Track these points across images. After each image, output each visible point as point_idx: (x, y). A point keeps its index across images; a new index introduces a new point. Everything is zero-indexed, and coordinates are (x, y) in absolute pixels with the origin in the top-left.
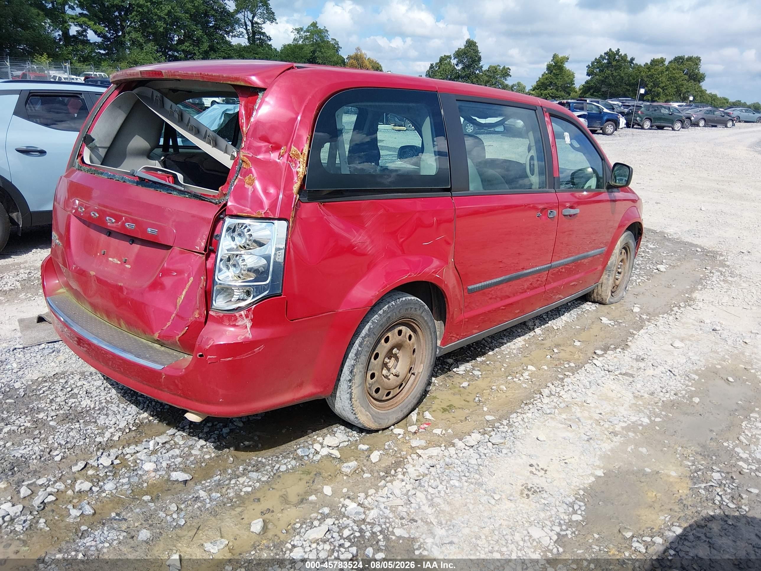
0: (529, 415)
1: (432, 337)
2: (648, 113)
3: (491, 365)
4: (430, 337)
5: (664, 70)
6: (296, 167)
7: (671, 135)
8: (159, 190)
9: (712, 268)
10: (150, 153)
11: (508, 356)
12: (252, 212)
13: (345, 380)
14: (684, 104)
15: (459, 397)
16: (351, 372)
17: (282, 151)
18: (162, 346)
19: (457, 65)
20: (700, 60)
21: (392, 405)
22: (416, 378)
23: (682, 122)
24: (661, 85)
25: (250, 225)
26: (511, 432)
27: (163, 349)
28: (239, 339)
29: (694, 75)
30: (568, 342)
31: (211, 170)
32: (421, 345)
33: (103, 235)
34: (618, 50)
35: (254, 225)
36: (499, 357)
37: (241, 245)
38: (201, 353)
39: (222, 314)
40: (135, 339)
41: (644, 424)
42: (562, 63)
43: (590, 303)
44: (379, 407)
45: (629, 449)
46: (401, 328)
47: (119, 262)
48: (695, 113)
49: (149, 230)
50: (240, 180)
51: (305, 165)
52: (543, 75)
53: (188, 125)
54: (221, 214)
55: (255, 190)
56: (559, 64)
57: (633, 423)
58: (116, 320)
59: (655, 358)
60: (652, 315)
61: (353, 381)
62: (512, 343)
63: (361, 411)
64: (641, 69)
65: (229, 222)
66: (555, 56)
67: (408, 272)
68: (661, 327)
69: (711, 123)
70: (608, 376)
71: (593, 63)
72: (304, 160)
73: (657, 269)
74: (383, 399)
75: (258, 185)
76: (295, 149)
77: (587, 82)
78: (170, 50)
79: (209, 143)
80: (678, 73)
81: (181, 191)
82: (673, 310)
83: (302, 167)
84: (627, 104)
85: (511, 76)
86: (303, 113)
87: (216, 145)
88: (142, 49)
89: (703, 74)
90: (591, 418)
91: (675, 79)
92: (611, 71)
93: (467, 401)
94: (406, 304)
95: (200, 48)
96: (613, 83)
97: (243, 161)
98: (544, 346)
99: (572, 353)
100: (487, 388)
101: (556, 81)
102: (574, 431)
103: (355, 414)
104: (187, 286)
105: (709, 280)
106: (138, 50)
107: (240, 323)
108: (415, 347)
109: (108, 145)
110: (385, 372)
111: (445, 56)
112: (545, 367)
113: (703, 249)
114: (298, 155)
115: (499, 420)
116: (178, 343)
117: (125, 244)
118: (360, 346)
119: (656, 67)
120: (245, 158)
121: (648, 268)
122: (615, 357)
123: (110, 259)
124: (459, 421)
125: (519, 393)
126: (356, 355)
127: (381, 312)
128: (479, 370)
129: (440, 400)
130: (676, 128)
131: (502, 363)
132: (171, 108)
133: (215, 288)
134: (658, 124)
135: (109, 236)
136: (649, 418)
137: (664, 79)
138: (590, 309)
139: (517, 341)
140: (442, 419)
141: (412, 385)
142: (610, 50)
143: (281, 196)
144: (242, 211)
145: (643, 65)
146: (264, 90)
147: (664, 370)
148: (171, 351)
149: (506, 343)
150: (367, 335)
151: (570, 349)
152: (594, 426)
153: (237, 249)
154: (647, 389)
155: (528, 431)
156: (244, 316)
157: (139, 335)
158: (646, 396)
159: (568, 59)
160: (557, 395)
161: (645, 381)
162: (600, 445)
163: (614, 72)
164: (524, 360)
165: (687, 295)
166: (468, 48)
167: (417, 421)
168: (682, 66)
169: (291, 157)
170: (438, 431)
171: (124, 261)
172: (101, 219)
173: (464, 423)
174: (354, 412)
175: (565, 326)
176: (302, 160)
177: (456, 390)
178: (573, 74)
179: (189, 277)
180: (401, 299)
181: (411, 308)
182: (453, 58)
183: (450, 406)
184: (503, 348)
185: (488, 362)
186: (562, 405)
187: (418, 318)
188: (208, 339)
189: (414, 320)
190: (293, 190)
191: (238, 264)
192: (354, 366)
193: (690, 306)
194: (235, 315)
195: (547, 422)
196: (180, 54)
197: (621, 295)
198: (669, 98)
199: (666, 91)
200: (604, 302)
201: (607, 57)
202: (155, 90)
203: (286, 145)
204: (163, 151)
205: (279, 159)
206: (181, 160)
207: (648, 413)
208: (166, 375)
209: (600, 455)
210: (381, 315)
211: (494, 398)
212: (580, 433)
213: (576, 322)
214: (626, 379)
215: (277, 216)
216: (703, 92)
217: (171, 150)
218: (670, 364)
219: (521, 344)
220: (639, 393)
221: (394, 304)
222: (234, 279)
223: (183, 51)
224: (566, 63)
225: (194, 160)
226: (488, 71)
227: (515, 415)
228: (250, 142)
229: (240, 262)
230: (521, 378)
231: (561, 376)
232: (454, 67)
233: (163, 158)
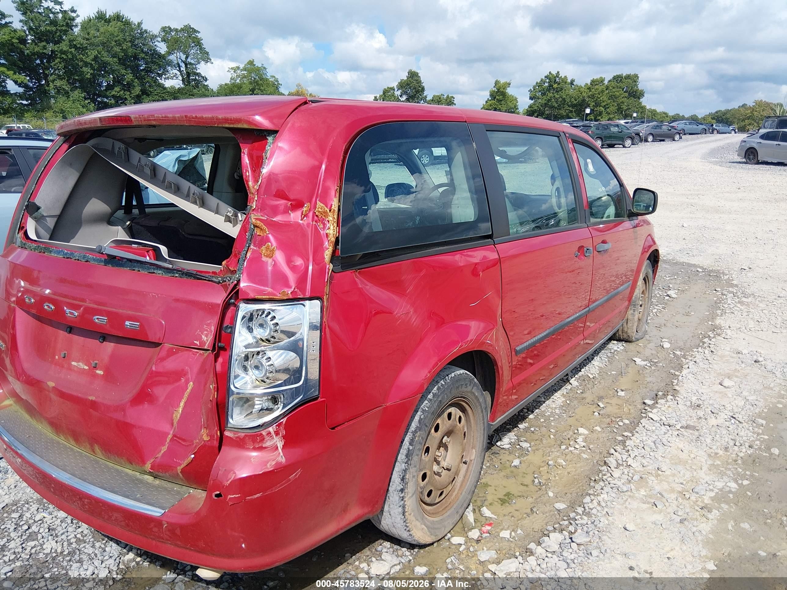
0: (604, 496)
1: (483, 416)
2: (598, 132)
3: (537, 432)
4: (482, 415)
5: (605, 89)
6: (324, 228)
7: (624, 152)
8: (137, 269)
9: (722, 290)
10: (111, 217)
11: (552, 419)
12: (275, 292)
13: (395, 490)
14: (630, 121)
15: (514, 480)
16: (403, 479)
17: (305, 209)
18: (155, 478)
19: (401, 96)
20: (638, 77)
21: (446, 507)
22: (468, 467)
23: (632, 138)
24: (603, 104)
25: (273, 311)
26: (593, 523)
27: (157, 482)
28: (268, 465)
29: (633, 92)
30: (611, 393)
31: (196, 235)
32: (471, 426)
33: (61, 332)
34: (558, 72)
35: (280, 310)
36: (542, 420)
37: (264, 339)
38: (218, 492)
39: (243, 435)
40: (117, 470)
41: (733, 490)
42: (504, 89)
43: (615, 342)
44: (433, 514)
45: (730, 527)
46: (450, 410)
47: (86, 368)
48: (643, 129)
49: (127, 323)
50: (254, 251)
51: (335, 225)
52: (486, 102)
53: (164, 181)
54: (231, 298)
55: (275, 265)
56: (502, 90)
57: (721, 490)
58: (88, 446)
59: (711, 402)
60: (687, 350)
61: (406, 491)
62: (551, 400)
63: (415, 526)
64: (581, 89)
65: (244, 309)
66: (497, 83)
67: (458, 342)
68: (701, 364)
69: (659, 138)
70: (670, 432)
71: (534, 87)
72: (334, 218)
73: (668, 295)
74: (436, 502)
75: (279, 256)
76: (322, 205)
77: (530, 107)
78: (99, 96)
79: (195, 203)
80: (618, 91)
81: (168, 269)
82: (704, 343)
83: (332, 227)
84: (575, 125)
85: (455, 104)
86: (328, 159)
87: (203, 204)
88: (68, 97)
89: (642, 91)
90: (672, 491)
91: (616, 98)
92: (553, 93)
93: (525, 485)
94: (457, 381)
95: (131, 93)
96: (556, 105)
97: (255, 226)
98: (587, 401)
99: (620, 406)
100: (543, 464)
101: (500, 107)
102: (661, 512)
103: (409, 531)
104: (186, 395)
105: (725, 303)
106: (65, 98)
107: (268, 444)
108: (466, 430)
109: (58, 212)
110: (436, 468)
111: (388, 88)
112: (598, 428)
113: (704, 269)
114: (326, 212)
115: (572, 507)
116: (181, 475)
117: (93, 343)
118: (411, 444)
119: (597, 87)
120: (258, 222)
121: (658, 295)
122: (669, 407)
123: (74, 363)
124: (525, 516)
125: (581, 467)
126: (407, 456)
127: (430, 396)
128: (526, 441)
129: (493, 488)
130: (626, 146)
131: (548, 428)
132: (139, 161)
133: (231, 399)
134: (608, 142)
135: (70, 332)
136: (736, 481)
137: (605, 98)
138: (618, 350)
139: (556, 398)
140: (505, 515)
141: (465, 477)
142: (550, 73)
143: (310, 268)
144: (261, 292)
145: (583, 86)
146: (275, 132)
147: (726, 417)
148: (169, 485)
149: (544, 402)
150: (418, 429)
151: (614, 401)
152: (680, 500)
153: (257, 344)
154: (718, 444)
155: (610, 518)
156: (273, 433)
157: (121, 464)
158: (721, 452)
159: (510, 84)
160: (624, 464)
161: (713, 434)
162: (697, 526)
163: (556, 95)
164: (571, 421)
165: (710, 323)
166: (410, 79)
167: (475, 521)
168: (621, 84)
169: (317, 216)
170: (505, 534)
171: (93, 365)
172: (59, 311)
173: (531, 517)
174: (408, 529)
175: (600, 372)
176: (332, 218)
177: (508, 471)
178: (516, 99)
179: (187, 382)
180: (450, 376)
181: (462, 385)
182: (396, 89)
183: (508, 494)
184: (543, 407)
185: (532, 429)
186: (636, 478)
187: (470, 396)
188: (227, 472)
189: (464, 398)
190: (324, 258)
191: (262, 365)
192: (405, 471)
193: (719, 335)
194: (261, 434)
195: (627, 503)
196: (110, 100)
197: (643, 329)
198: (611, 116)
199: (608, 110)
200: (630, 340)
201: (547, 80)
202: (115, 140)
203: (310, 202)
204: (125, 213)
205: (302, 220)
206: (153, 223)
207: (732, 475)
208: (168, 523)
209: (702, 541)
210: (431, 400)
211: (555, 477)
212: (669, 513)
213: (609, 367)
214: (691, 434)
215: (308, 295)
216: (643, 108)
217: (136, 211)
218: (729, 408)
219: (561, 401)
220: (712, 450)
221: (443, 383)
222: (255, 385)
223: (113, 96)
224: (508, 88)
225: (172, 223)
226: (432, 100)
227: (587, 499)
228: (263, 201)
229: (264, 361)
230: (577, 446)
231: (620, 438)
232: (398, 98)
233: (128, 223)
